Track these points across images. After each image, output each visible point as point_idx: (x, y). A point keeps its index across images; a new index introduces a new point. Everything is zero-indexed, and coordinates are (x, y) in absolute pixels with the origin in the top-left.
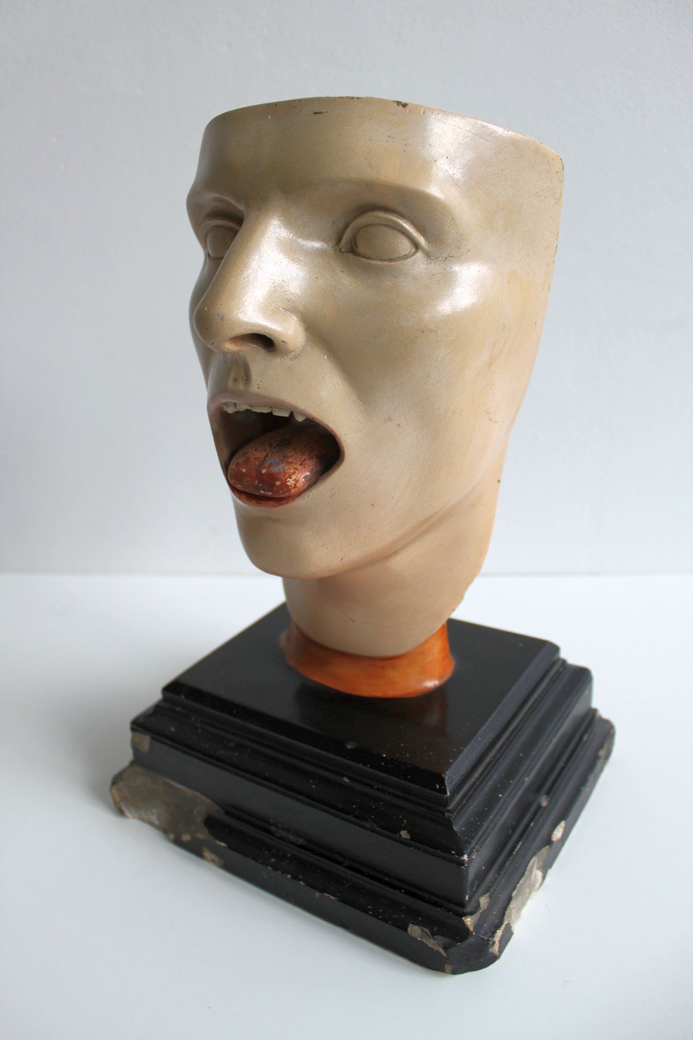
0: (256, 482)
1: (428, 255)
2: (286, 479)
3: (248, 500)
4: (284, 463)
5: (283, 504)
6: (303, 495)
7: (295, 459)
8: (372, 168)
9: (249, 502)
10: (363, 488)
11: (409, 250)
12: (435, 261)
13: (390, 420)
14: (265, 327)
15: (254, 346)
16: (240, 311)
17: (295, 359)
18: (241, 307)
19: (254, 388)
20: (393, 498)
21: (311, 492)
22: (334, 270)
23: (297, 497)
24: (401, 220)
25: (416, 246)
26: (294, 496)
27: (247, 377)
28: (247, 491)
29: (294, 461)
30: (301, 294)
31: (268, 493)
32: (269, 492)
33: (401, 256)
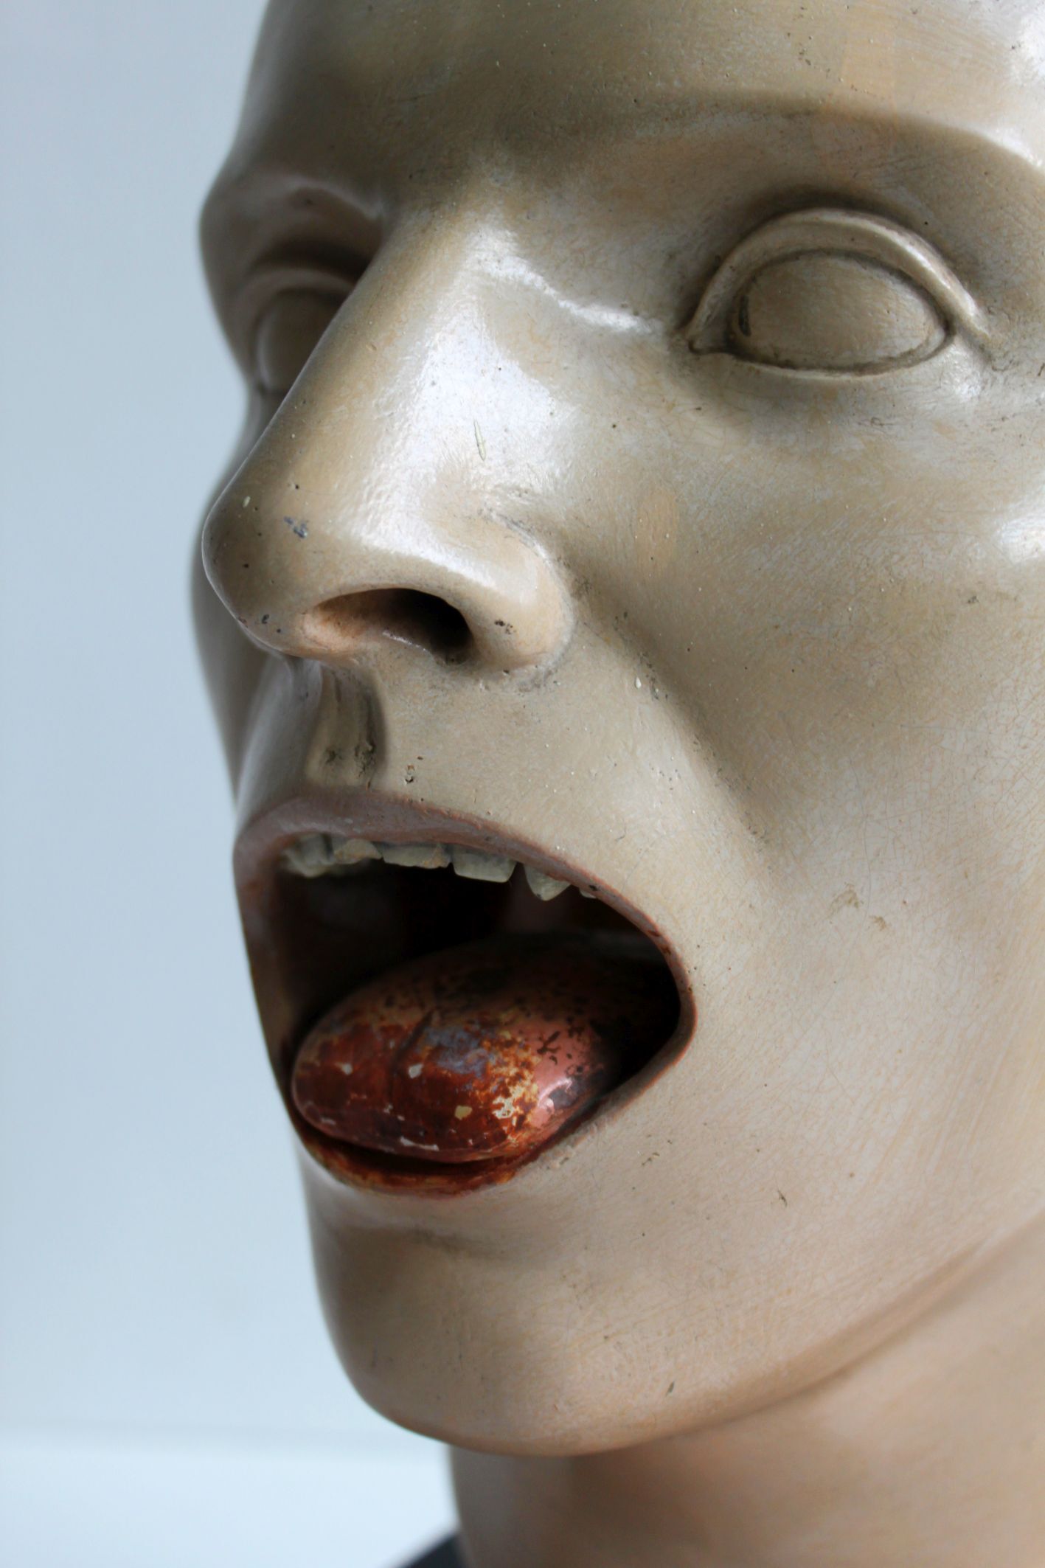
0: (388, 1109)
1: (984, 353)
2: (491, 1097)
3: (356, 1171)
4: (486, 1043)
5: (475, 1187)
6: (549, 1153)
7: (521, 1032)
8: (808, 62)
9: (358, 1178)
10: (753, 1136)
11: (924, 335)
12: (1007, 373)
13: (853, 901)
14: (442, 571)
15: (400, 639)
16: (362, 509)
17: (538, 686)
18: (365, 496)
19: (395, 780)
20: (852, 1175)
21: (573, 1145)
22: (671, 406)
23: (525, 1162)
24: (900, 233)
25: (948, 322)
26: (516, 1157)
27: (372, 744)
28: (355, 1139)
29: (519, 1039)
30: (564, 476)
31: (426, 1147)
32: (431, 1143)
33: (896, 353)
